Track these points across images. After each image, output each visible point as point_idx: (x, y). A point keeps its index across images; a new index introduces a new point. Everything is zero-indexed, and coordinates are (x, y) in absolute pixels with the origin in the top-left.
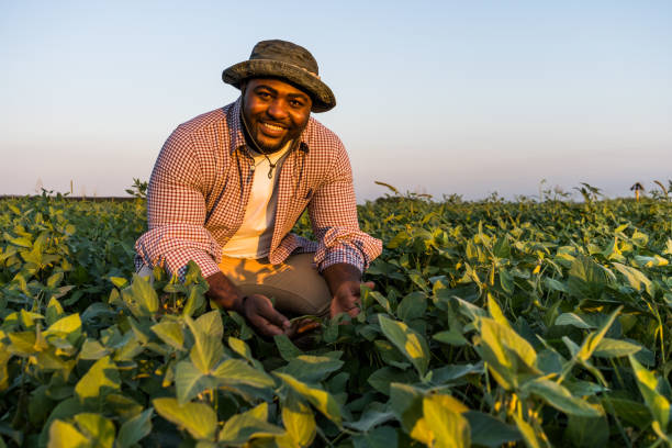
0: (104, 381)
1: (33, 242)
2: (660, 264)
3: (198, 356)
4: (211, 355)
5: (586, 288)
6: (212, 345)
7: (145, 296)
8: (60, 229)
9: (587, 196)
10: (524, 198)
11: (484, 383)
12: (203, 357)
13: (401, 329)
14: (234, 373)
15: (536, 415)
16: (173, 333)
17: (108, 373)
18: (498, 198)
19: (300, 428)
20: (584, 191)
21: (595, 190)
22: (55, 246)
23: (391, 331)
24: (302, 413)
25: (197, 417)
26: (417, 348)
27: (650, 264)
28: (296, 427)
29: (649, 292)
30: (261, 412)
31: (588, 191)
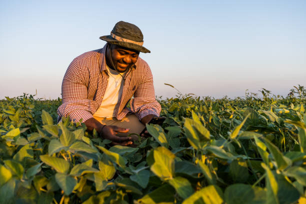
0: (26, 155)
1: (15, 112)
2: (286, 112)
3: (63, 139)
4: (69, 140)
5: (250, 122)
6: (71, 135)
7: (48, 120)
8: (27, 106)
9: (264, 95)
10: (239, 98)
11: (192, 153)
12: (66, 140)
13: (156, 130)
14: (79, 147)
15: (211, 162)
16: (53, 129)
17: (28, 151)
18: (227, 98)
19: (108, 172)
20: (263, 92)
21: (268, 92)
22: (25, 114)
23: (152, 131)
24: (110, 165)
25: (60, 164)
26: (163, 139)
27: (281, 112)
28: (106, 171)
29: (277, 122)
30: (90, 163)
31: (265, 92)
